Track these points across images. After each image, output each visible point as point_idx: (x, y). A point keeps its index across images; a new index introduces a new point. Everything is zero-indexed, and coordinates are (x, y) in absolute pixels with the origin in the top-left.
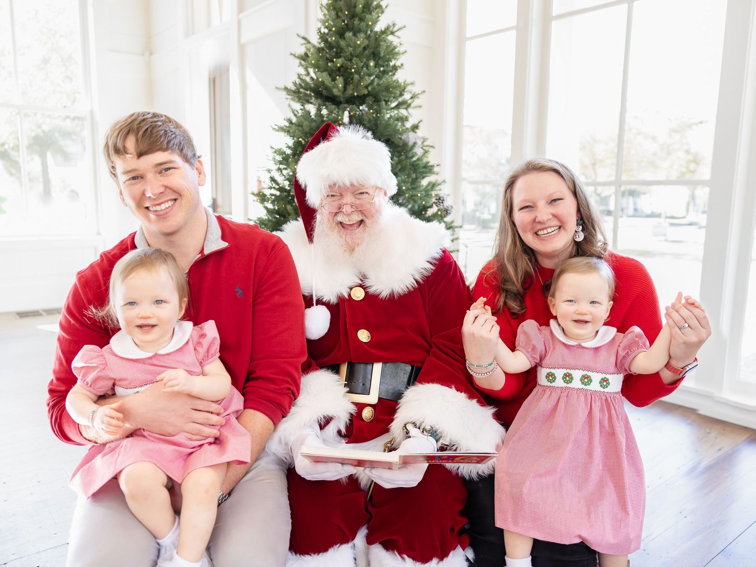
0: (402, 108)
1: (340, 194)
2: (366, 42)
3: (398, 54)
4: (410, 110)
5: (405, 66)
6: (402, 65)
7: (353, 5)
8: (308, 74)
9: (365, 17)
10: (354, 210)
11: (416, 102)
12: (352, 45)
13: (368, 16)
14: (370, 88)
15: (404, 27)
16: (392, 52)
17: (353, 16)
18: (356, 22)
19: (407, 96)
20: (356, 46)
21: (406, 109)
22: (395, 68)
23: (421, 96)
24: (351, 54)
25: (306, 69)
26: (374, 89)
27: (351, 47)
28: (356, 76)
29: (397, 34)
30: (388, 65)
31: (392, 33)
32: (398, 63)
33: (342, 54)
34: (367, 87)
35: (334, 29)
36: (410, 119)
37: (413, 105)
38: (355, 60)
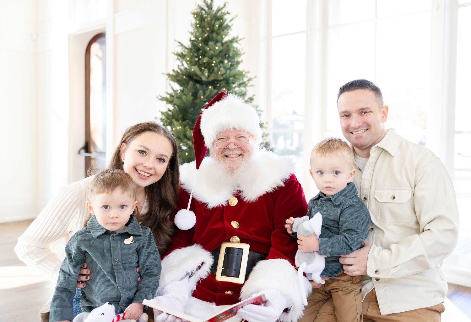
0: (242, 87)
1: (227, 137)
2: (221, 48)
3: (240, 54)
4: (247, 88)
5: (244, 61)
6: (242, 61)
7: (212, 25)
8: (183, 65)
9: (220, 32)
10: (236, 147)
11: (251, 83)
12: (213, 49)
13: (222, 32)
14: (224, 76)
15: (244, 38)
16: (237, 54)
17: (212, 31)
18: (214, 35)
19: (245, 79)
20: (215, 50)
21: (245, 87)
22: (238, 63)
23: (254, 80)
24: (212, 55)
25: (182, 62)
26: (227, 76)
27: (212, 50)
28: (216, 69)
29: (239, 42)
30: (234, 61)
31: (237, 42)
32: (239, 60)
33: (206, 55)
34: (222, 75)
35: (200, 39)
36: (248, 93)
37: (248, 85)
38: (214, 58)
